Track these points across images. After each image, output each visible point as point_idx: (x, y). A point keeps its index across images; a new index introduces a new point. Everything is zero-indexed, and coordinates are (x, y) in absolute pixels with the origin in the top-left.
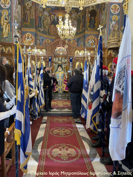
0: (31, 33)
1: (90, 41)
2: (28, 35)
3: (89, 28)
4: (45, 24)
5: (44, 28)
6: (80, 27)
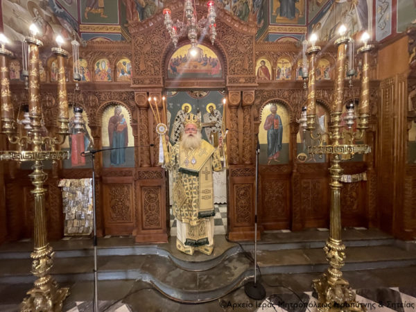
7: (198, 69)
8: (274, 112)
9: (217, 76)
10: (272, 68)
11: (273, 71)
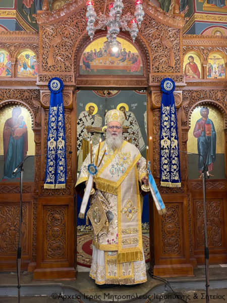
7: (115, 64)
8: (205, 116)
9: (137, 74)
10: (202, 65)
11: (203, 68)
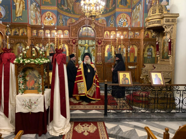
0: (52, 11)
1: (122, 20)
2: (49, 14)
3: (120, 5)
4: (69, 2)
5: (68, 6)
6: (110, 4)
